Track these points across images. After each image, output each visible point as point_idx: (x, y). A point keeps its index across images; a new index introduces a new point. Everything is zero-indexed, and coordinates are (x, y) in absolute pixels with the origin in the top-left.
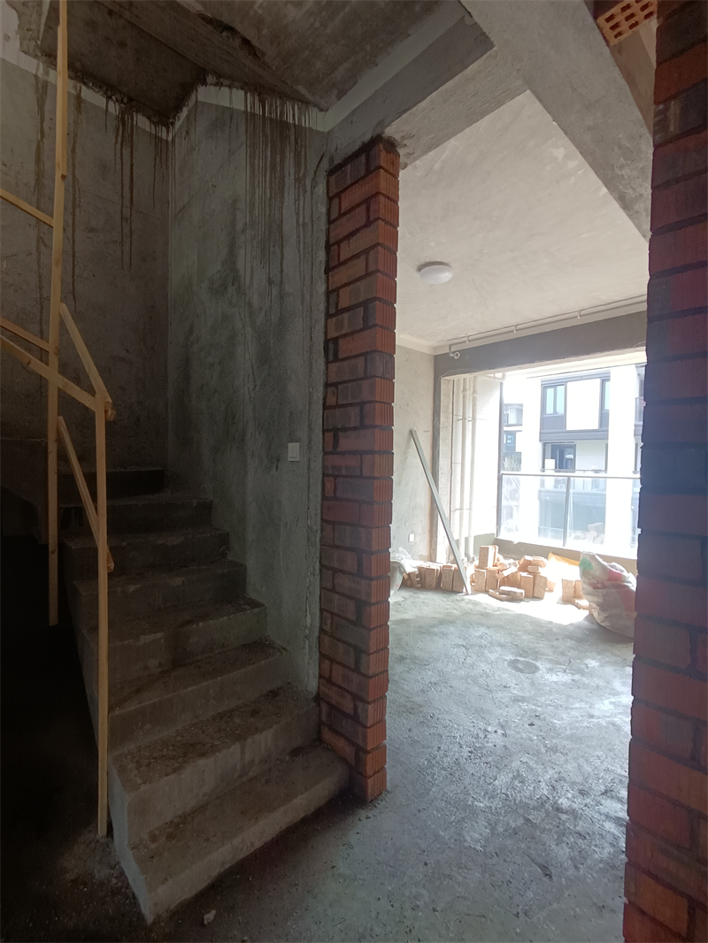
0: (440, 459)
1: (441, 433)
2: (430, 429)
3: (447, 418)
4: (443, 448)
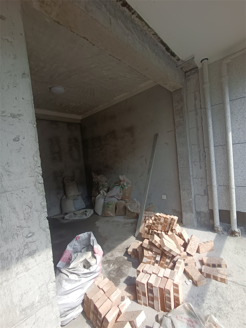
0: (178, 148)
1: (177, 130)
2: (173, 129)
4: (180, 140)
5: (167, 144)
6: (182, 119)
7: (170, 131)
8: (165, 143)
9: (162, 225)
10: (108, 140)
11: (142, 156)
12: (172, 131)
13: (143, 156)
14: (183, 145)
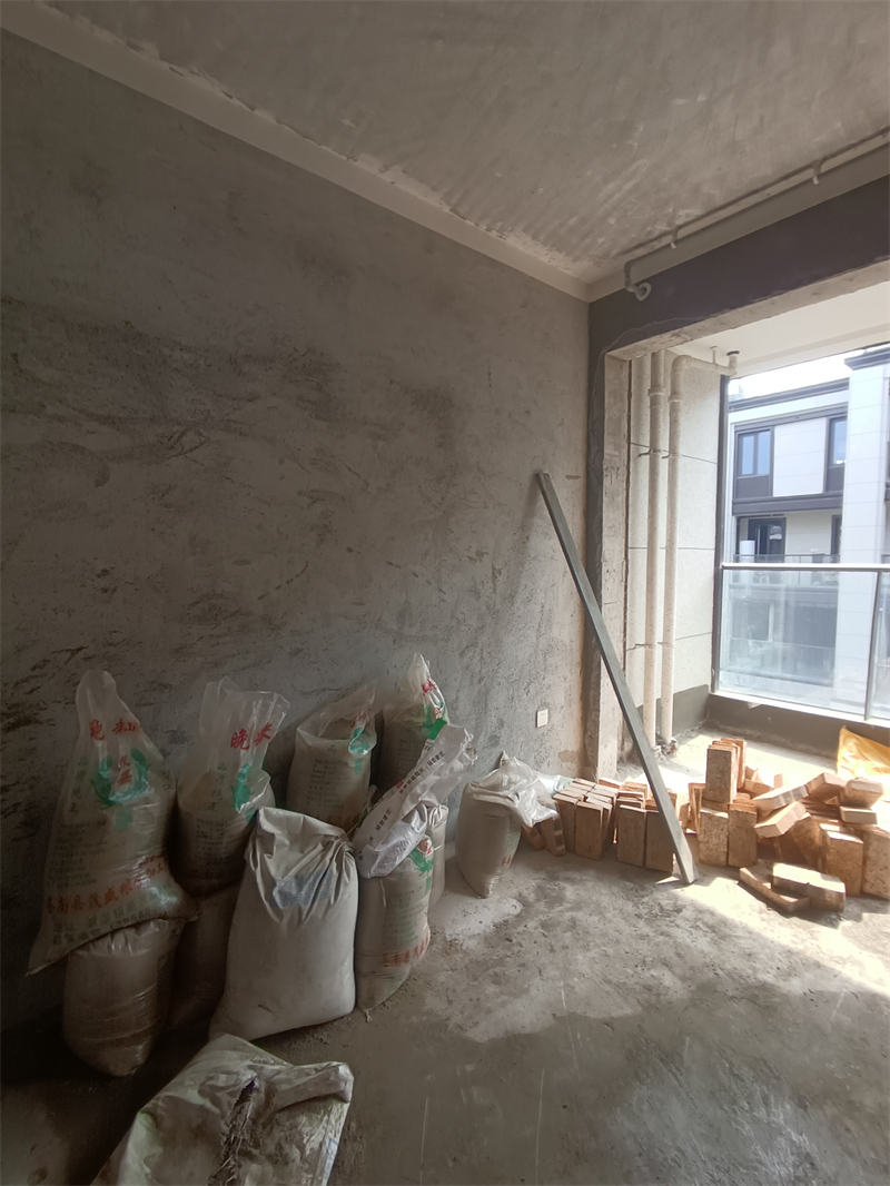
0: (604, 539)
1: (606, 482)
2: (581, 471)
3: (618, 447)
4: (610, 516)
7: (573, 478)
11: (478, 553)
12: (577, 477)
13: (483, 554)
14: (614, 531)
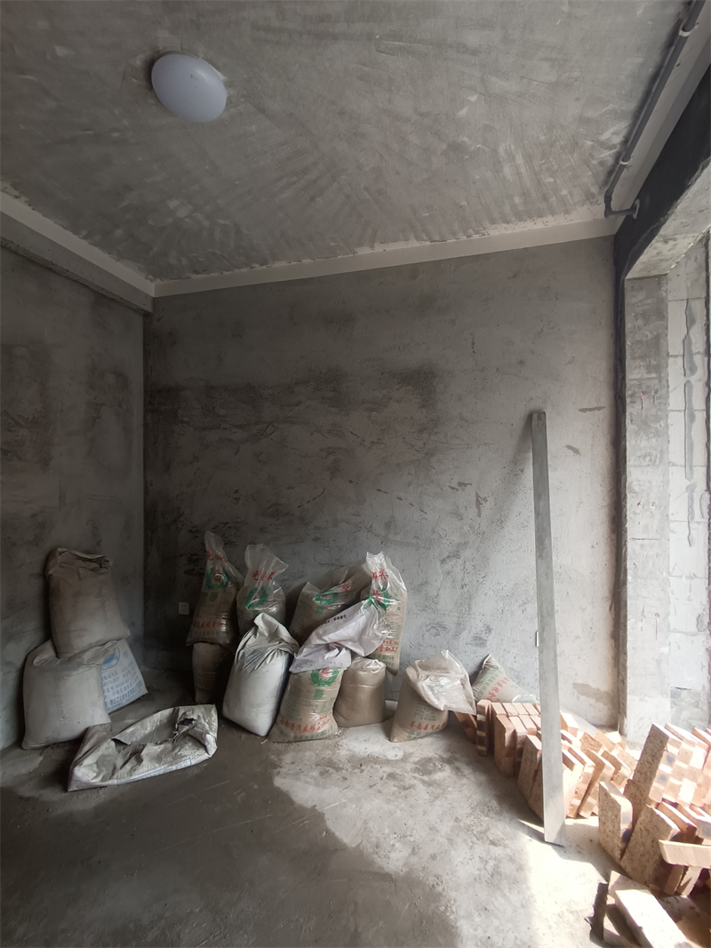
0: (630, 469)
1: (632, 409)
2: (604, 403)
3: (654, 369)
4: (642, 445)
5: (576, 451)
6: (654, 375)
7: (591, 410)
8: (569, 447)
9: (694, 779)
10: (298, 404)
11: (460, 484)
12: (599, 409)
13: (465, 485)
14: (651, 460)
